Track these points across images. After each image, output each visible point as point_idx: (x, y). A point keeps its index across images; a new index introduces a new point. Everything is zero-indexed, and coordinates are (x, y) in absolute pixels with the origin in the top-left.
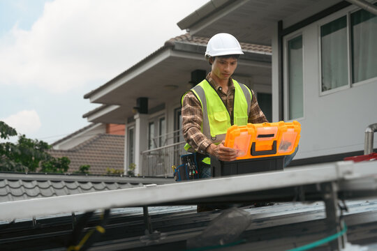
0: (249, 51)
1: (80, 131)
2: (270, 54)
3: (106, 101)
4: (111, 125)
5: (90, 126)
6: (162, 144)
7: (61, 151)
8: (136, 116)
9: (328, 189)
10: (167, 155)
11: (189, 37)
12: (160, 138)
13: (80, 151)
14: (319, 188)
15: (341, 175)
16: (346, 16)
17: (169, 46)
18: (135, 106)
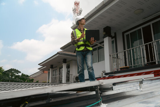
1: (37, 72)
3: (43, 66)
4: (45, 71)
6: (56, 75)
7: (32, 77)
8: (50, 69)
10: (57, 78)
11: (63, 51)
13: (37, 77)
15: (100, 84)
17: (58, 53)
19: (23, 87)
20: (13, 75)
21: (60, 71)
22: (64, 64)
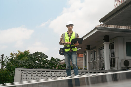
0: (123, 29)
2: (130, 29)
4: (79, 54)
6: (95, 59)
8: (87, 51)
10: (97, 63)
11: (103, 25)
12: (94, 58)
18: (86, 48)
19: (53, 75)
21: (100, 53)
22: (105, 43)
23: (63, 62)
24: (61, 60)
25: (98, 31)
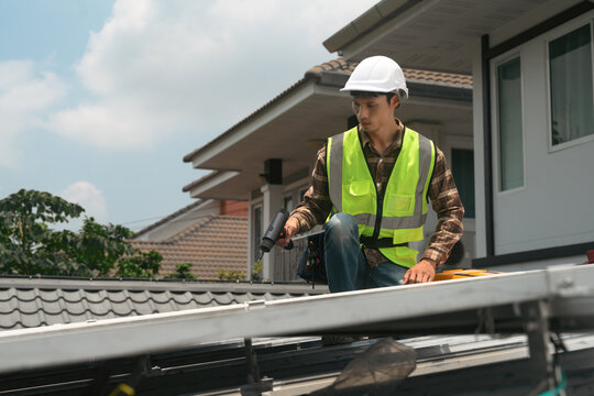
0: (437, 83)
1: (182, 212)
2: (471, 87)
3: (218, 167)
4: (228, 202)
5: (196, 204)
7: (152, 244)
8: (265, 189)
9: (532, 313)
11: (343, 63)
13: (180, 243)
14: (517, 311)
15: (554, 289)
16: (588, 25)
17: (310, 78)
18: (263, 172)
19: (97, 308)
20: (31, 233)
23: (146, 243)
24: (136, 231)
25: (318, 92)
